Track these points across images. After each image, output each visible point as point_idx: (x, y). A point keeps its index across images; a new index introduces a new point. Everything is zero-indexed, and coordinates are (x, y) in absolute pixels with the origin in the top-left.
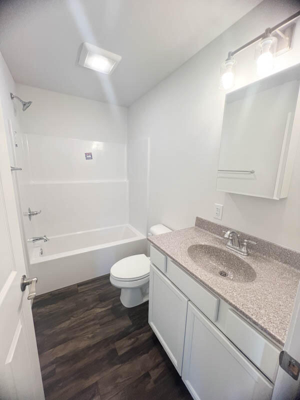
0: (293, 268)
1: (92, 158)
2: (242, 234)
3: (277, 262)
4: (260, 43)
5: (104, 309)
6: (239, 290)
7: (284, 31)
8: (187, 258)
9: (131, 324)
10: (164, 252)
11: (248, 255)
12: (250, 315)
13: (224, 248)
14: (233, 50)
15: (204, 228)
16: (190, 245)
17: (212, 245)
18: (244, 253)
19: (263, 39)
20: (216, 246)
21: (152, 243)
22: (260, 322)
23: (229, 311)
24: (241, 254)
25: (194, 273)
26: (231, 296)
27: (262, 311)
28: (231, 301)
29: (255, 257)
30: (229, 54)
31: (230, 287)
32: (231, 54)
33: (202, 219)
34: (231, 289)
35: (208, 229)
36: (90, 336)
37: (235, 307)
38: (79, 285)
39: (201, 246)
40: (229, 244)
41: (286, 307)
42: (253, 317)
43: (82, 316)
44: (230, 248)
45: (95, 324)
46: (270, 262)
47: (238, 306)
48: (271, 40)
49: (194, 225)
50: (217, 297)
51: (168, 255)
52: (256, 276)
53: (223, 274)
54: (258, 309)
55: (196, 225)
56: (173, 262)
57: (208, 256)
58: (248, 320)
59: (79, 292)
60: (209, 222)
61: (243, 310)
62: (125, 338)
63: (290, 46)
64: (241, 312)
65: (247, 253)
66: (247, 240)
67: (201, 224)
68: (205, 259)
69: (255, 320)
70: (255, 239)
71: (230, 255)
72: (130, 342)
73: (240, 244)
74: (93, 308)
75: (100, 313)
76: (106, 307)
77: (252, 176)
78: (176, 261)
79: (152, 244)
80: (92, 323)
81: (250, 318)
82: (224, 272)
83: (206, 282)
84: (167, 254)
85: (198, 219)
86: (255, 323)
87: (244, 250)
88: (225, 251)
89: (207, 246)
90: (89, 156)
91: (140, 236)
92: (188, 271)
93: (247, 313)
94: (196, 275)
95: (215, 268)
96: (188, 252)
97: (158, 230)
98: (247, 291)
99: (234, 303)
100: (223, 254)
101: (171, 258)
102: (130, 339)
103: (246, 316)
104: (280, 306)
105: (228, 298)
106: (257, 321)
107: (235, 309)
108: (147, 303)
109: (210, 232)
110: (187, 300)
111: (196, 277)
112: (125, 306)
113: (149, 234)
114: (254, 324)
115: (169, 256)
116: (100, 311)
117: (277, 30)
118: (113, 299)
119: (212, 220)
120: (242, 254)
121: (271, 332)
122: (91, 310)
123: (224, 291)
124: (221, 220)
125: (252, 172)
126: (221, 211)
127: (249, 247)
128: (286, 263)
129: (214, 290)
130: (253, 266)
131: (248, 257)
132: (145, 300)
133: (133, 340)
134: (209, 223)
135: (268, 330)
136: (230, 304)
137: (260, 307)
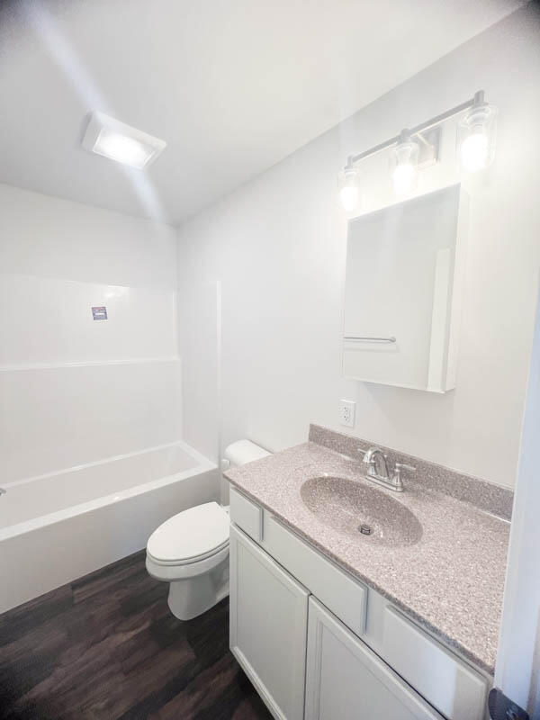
0: (476, 508)
1: (106, 318)
2: (391, 453)
3: (450, 498)
4: (394, 150)
5: (133, 633)
6: (400, 564)
7: (427, 136)
8: (302, 509)
9: (193, 656)
10: (258, 500)
11: (404, 489)
12: (425, 617)
13: (364, 481)
14: (355, 154)
15: (324, 444)
16: (305, 479)
17: (342, 475)
18: (396, 487)
19: (398, 144)
20: (349, 478)
21: (234, 483)
22: (444, 628)
23: (387, 610)
24: (392, 489)
25: (319, 542)
26: (387, 580)
27: (444, 604)
28: (390, 591)
29: (416, 494)
30: (349, 158)
31: (384, 561)
32: (352, 160)
33: (321, 428)
34: (385, 564)
35: (332, 446)
36: (101, 705)
37: (398, 603)
38: (75, 585)
39: (323, 480)
40: (371, 471)
41: (479, 586)
42: (431, 619)
43: (81, 659)
44: (373, 480)
45: (111, 675)
46: (439, 500)
47: (402, 600)
48: (411, 147)
49: (306, 439)
50: (362, 585)
51: (266, 507)
52: (421, 530)
53: (365, 530)
54: (436, 599)
55: (310, 439)
56: (275, 519)
57: (337, 497)
58: (423, 626)
59: (76, 601)
60: (333, 433)
61: (412, 608)
62: (181, 694)
63: (437, 157)
64: (409, 611)
65: (402, 486)
66: (400, 463)
67: (319, 436)
68: (333, 504)
69: (435, 625)
70: (412, 461)
71: (374, 492)
72: (194, 699)
73: (389, 471)
74: (106, 636)
75: (124, 643)
76: (137, 627)
77: (392, 346)
78: (283, 519)
79: (232, 486)
80: (106, 671)
81: (425, 622)
82: (365, 526)
83: (340, 556)
84: (263, 504)
85: (313, 428)
86: (435, 630)
87: (396, 481)
88: (364, 487)
89: (333, 478)
90: (100, 313)
91: (206, 465)
92: (306, 536)
93: (420, 613)
94: (322, 543)
95: (350, 520)
96: (302, 494)
97: (243, 453)
98: (413, 564)
99: (395, 595)
100: (362, 493)
101: (273, 512)
102: (192, 692)
103: (419, 618)
104: (469, 586)
105: (383, 586)
106: (438, 627)
107: (398, 606)
108: (226, 601)
109: (336, 450)
110: (306, 594)
111: (323, 549)
112: (179, 618)
113: (224, 460)
114: (433, 633)
115: (269, 509)
116: (124, 639)
117: (418, 134)
118: (154, 605)
119: (338, 430)
120: (395, 489)
121: (466, 647)
122: (103, 639)
123: (374, 572)
124: (353, 428)
125: (393, 341)
126: (352, 413)
127: (404, 475)
128: (463, 499)
129: (356, 573)
130: (415, 511)
131: (404, 494)
132: (220, 597)
133: (198, 694)
134: (333, 435)
135: (459, 642)
136: (389, 597)
137: (438, 595)
